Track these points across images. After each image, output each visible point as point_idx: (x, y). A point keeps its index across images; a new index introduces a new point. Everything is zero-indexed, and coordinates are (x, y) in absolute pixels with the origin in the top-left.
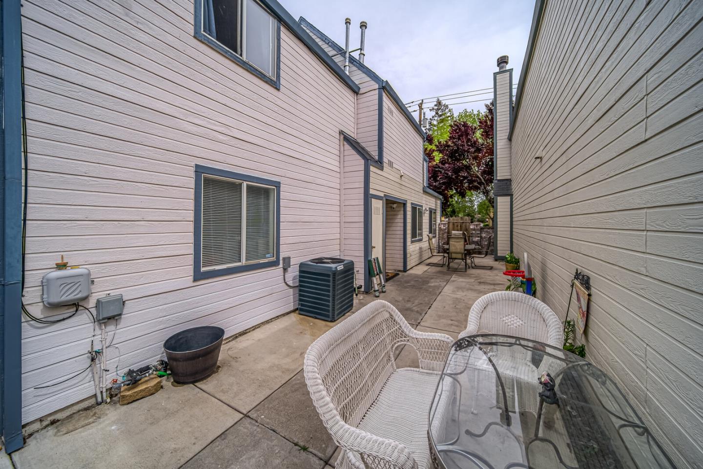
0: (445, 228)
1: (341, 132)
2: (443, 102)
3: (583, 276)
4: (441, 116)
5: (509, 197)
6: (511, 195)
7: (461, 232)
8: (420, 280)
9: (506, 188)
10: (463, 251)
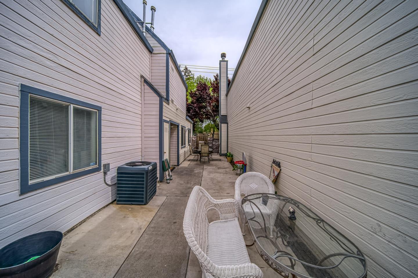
0: (195, 139)
1: (142, 77)
2: (189, 69)
3: (277, 162)
4: (187, 76)
5: (227, 124)
6: (227, 123)
7: (204, 142)
8: (188, 170)
9: (225, 119)
10: (208, 152)
